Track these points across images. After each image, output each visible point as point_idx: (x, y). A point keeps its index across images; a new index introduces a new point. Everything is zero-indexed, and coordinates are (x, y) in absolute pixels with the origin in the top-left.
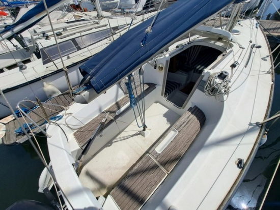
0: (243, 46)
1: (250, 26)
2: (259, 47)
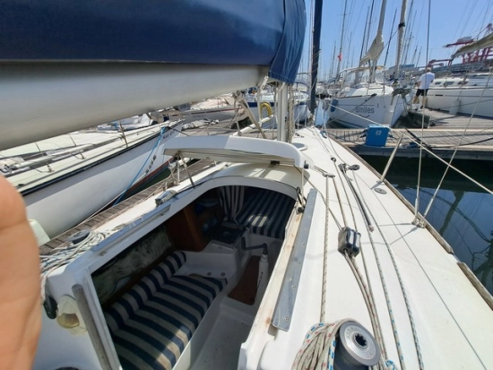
1: (314, 136)
2: (355, 168)
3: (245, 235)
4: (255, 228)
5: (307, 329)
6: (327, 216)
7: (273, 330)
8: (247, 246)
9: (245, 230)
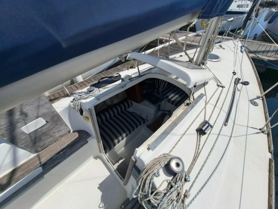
0: (223, 84)
1: (233, 49)
2: (246, 83)
3: (163, 102)
4: (169, 100)
5: (162, 153)
6: (203, 110)
7: (149, 149)
8: (161, 109)
9: (164, 99)
